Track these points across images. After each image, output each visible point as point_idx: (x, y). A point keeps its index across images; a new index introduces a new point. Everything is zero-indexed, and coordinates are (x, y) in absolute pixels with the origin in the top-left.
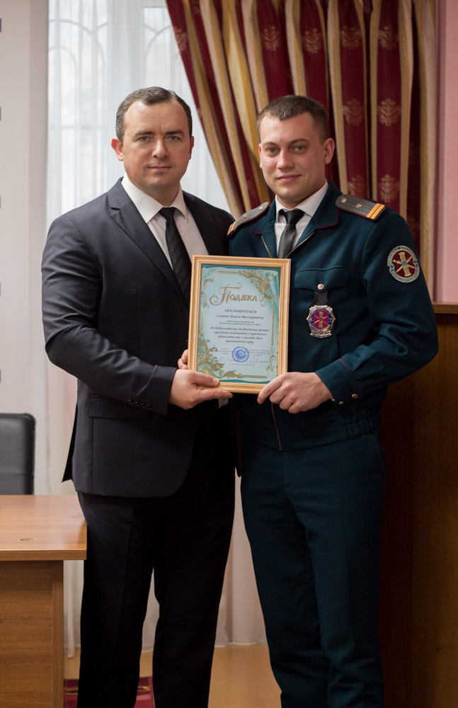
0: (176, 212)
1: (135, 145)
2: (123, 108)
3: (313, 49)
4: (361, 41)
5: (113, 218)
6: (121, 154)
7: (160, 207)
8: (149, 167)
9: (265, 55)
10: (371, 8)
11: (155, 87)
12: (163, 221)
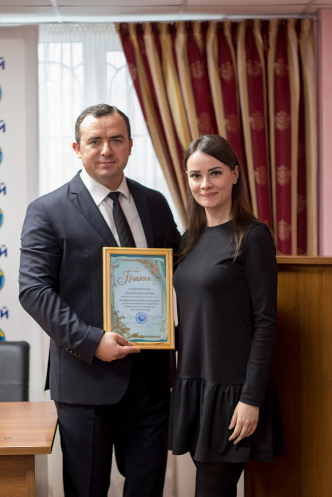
0: (120, 194)
1: (88, 147)
2: (80, 120)
3: (227, 77)
4: (261, 70)
5: (72, 201)
6: (80, 153)
7: (108, 191)
8: (99, 163)
9: (193, 82)
10: (268, 47)
11: (102, 104)
12: (111, 202)
